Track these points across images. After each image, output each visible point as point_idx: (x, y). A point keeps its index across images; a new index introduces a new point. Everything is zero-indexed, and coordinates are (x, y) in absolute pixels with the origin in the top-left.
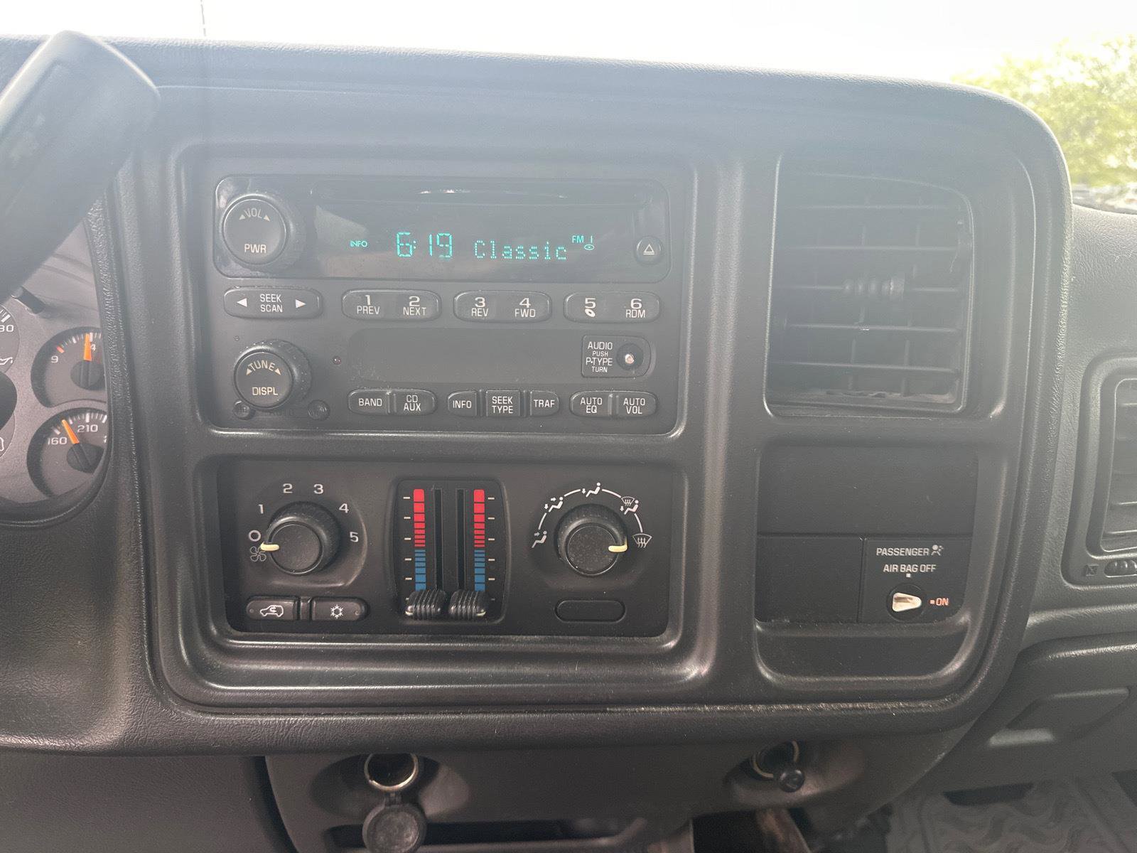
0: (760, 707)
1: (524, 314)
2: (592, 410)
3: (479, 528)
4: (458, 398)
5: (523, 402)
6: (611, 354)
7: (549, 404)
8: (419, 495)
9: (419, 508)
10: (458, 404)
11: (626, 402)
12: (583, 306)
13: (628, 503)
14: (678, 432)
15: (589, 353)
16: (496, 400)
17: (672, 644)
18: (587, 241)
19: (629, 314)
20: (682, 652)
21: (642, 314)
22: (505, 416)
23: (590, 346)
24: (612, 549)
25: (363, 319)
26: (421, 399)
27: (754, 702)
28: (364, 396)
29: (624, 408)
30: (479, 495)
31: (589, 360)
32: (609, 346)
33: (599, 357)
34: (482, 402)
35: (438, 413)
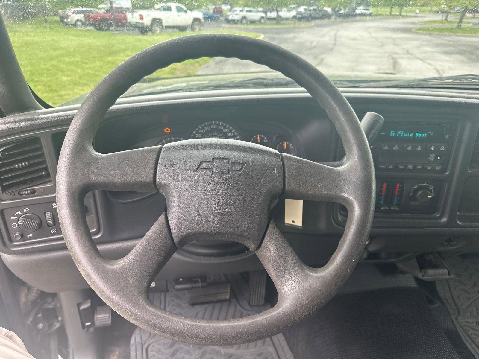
0: (456, 229)
1: (419, 149)
2: (429, 168)
3: (397, 192)
4: (401, 166)
5: (414, 167)
6: (434, 157)
7: (420, 167)
8: (385, 184)
9: (385, 187)
10: (401, 167)
11: (437, 167)
12: (431, 147)
13: (431, 187)
14: (447, 173)
15: (430, 156)
16: (409, 166)
17: (438, 215)
18: (432, 133)
19: (441, 149)
20: (441, 217)
21: (444, 149)
22: (410, 170)
23: (430, 155)
24: (429, 197)
25: (385, 150)
26: (393, 166)
27: (454, 228)
28: (381, 165)
29: (436, 168)
30: (398, 185)
31: (429, 158)
32: (434, 155)
33: (432, 157)
34: (406, 167)
35: (396, 169)
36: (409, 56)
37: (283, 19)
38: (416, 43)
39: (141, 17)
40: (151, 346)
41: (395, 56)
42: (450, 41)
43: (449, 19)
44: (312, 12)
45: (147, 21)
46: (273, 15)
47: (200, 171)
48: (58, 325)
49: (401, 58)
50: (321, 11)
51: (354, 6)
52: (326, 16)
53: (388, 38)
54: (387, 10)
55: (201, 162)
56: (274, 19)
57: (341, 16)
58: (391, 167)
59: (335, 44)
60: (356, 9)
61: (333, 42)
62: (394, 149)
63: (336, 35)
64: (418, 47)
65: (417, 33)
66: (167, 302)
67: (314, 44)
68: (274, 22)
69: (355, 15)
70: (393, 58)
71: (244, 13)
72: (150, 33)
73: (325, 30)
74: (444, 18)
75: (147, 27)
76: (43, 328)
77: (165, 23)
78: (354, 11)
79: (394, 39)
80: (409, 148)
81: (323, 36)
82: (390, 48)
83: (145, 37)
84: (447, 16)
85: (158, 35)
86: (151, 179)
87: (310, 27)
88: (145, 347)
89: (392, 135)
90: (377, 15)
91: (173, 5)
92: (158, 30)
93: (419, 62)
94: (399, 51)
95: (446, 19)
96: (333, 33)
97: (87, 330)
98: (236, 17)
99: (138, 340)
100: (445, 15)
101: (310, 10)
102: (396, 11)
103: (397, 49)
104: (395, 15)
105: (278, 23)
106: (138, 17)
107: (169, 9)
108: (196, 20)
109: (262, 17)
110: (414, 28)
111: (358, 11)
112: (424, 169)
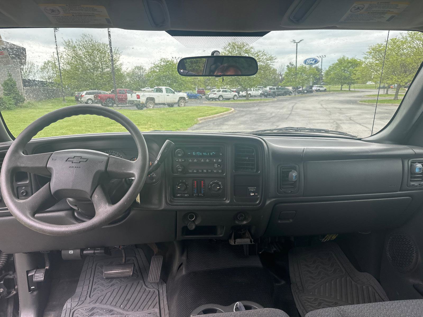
1: (207, 161)
2: (215, 171)
3: (202, 186)
5: (207, 171)
7: (210, 171)
8: (195, 182)
10: (200, 171)
12: (214, 160)
13: (220, 182)
14: (225, 174)
16: (204, 170)
17: (225, 199)
21: (220, 161)
22: (205, 172)
23: (215, 164)
24: (218, 188)
25: (190, 162)
27: (234, 206)
28: (190, 170)
29: (219, 171)
30: (202, 182)
31: (215, 166)
32: (217, 164)
33: (216, 166)
34: (203, 171)
35: (198, 172)
36: (351, 121)
37: (251, 96)
38: (358, 112)
39: (138, 97)
40: (77, 310)
41: (339, 122)
42: (387, 109)
43: (389, 93)
44: (276, 90)
45: (143, 100)
46: (244, 93)
47: (67, 162)
48: (15, 292)
49: (344, 123)
50: (283, 89)
51: (311, 85)
52: (287, 93)
53: (335, 108)
54: (338, 87)
55: (69, 158)
56: (245, 96)
57: (299, 92)
58: (195, 171)
59: (290, 114)
60: (313, 87)
61: (289, 113)
62: (195, 161)
63: (293, 107)
64: (359, 115)
65: (362, 104)
66: (94, 282)
67: (273, 115)
68: (245, 99)
69: (312, 92)
70: (337, 123)
71: (221, 93)
72: (145, 109)
73: (286, 103)
74: (385, 92)
75: (143, 104)
76: (3, 292)
77: (157, 101)
78: (312, 88)
79: (341, 109)
80: (202, 161)
81: (282, 108)
82: (336, 116)
83: (141, 112)
84: (387, 91)
85: (150, 110)
86: (45, 165)
87: (273, 102)
88: (72, 311)
89: (194, 154)
90: (330, 91)
91: (164, 88)
92: (152, 106)
93: (358, 126)
94: (343, 118)
95: (387, 93)
96: (291, 106)
97: (32, 292)
98: (214, 96)
99: (69, 306)
100: (386, 90)
101: (274, 89)
102: (345, 87)
103: (341, 117)
104: (344, 91)
105: (247, 99)
106: (136, 97)
107: (160, 91)
108: (181, 98)
109: (235, 95)
110: (358, 100)
111: (314, 88)
112: (212, 172)
